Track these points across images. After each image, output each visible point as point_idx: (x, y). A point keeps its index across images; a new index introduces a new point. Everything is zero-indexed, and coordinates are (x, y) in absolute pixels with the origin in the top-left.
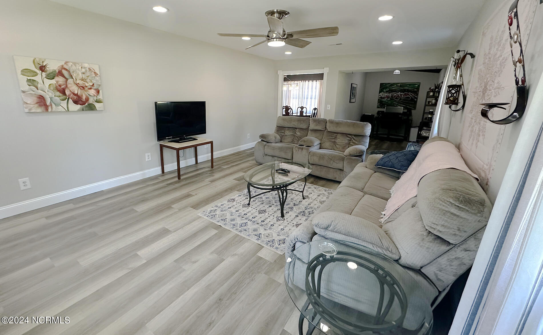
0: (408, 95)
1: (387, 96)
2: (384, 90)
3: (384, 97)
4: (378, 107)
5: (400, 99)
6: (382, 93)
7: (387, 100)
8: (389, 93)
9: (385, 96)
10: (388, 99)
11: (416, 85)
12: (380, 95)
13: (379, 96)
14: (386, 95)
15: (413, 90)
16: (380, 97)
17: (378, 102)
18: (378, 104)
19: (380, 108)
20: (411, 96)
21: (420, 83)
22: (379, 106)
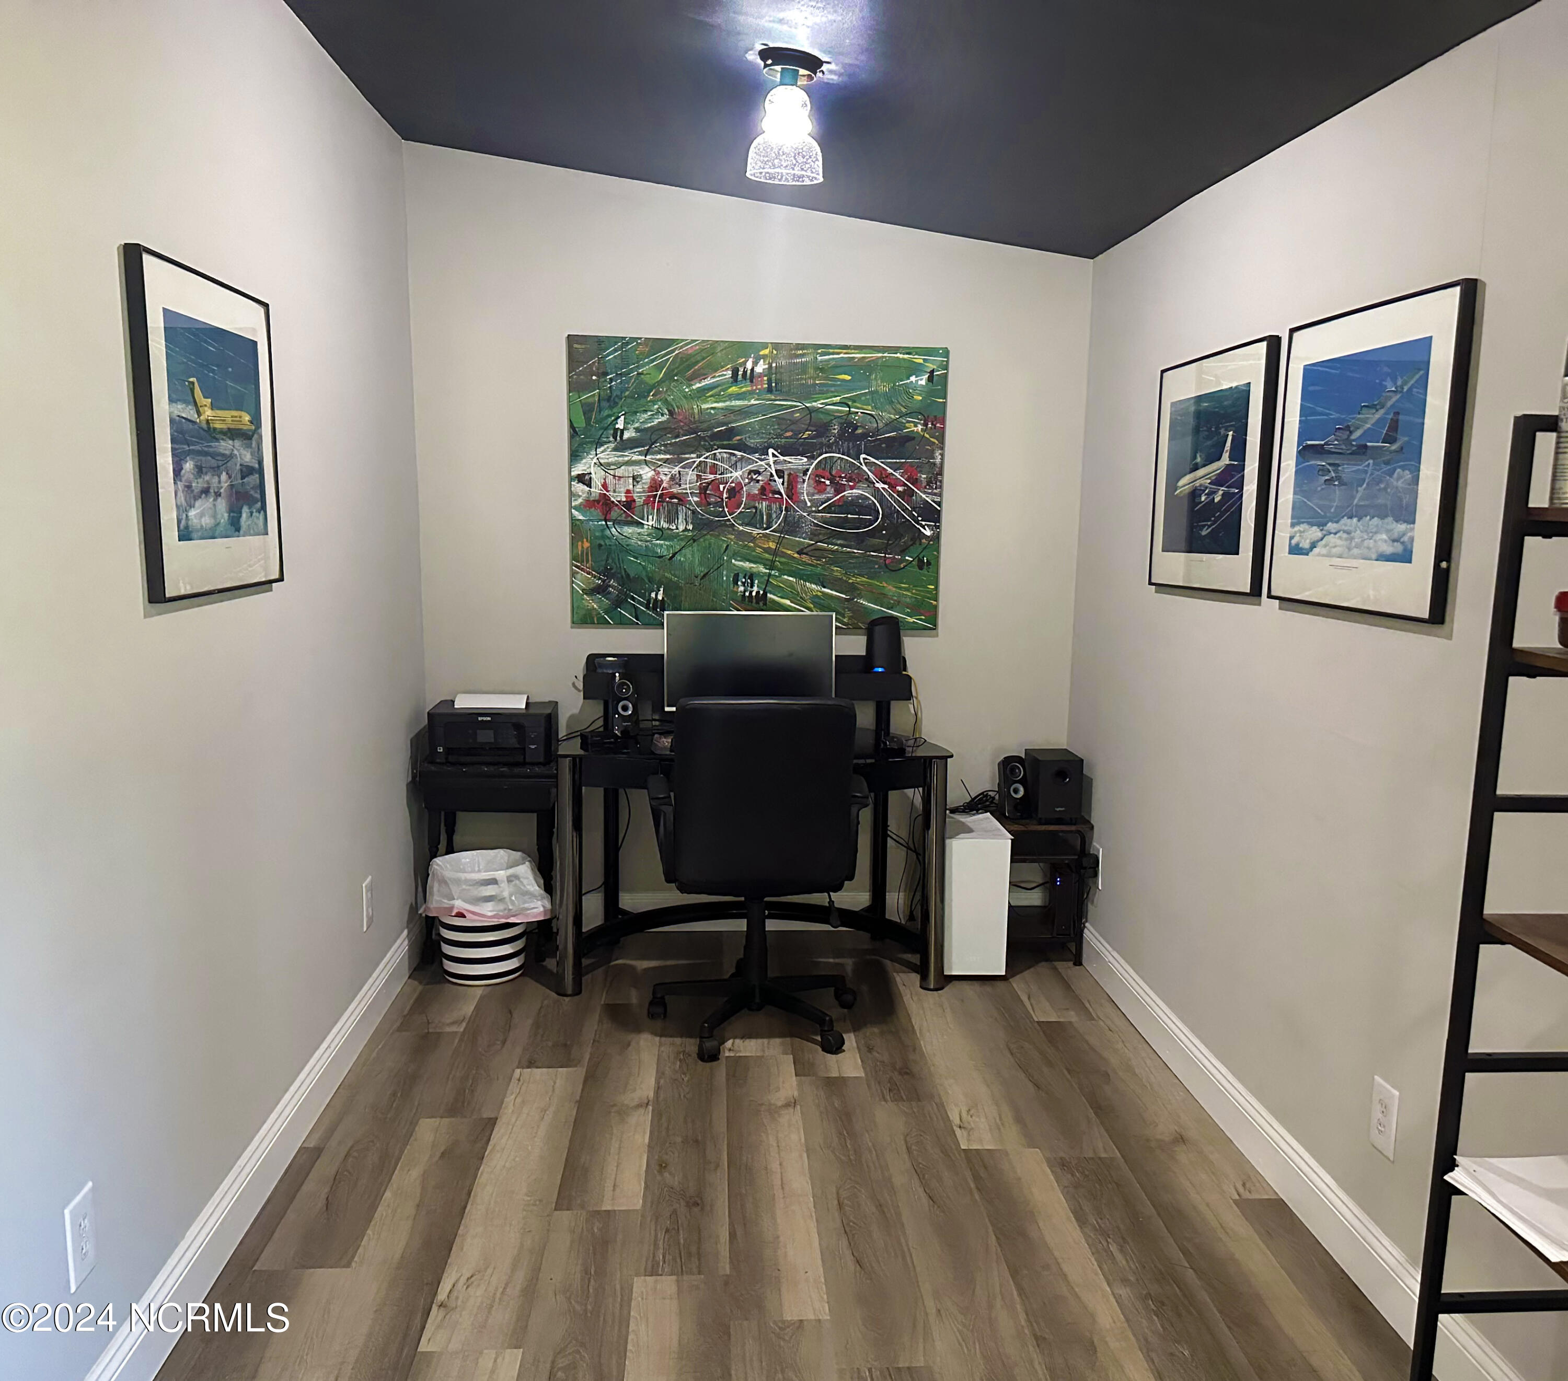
0: (857, 478)
1: (655, 485)
2: (620, 425)
3: (629, 504)
4: (583, 619)
5: (791, 526)
6: (606, 454)
7: (660, 533)
8: (678, 454)
9: (639, 493)
10: (671, 519)
11: (916, 369)
12: (584, 479)
13: (580, 488)
14: (647, 473)
15: (890, 425)
16: (590, 504)
17: (574, 558)
18: (580, 584)
19: (603, 623)
20: (877, 493)
21: (946, 353)
22: (593, 603)
